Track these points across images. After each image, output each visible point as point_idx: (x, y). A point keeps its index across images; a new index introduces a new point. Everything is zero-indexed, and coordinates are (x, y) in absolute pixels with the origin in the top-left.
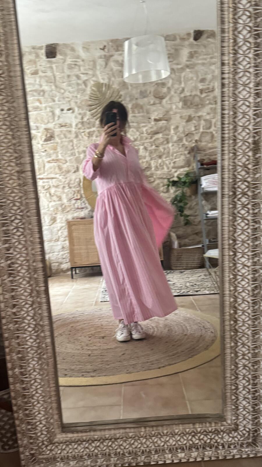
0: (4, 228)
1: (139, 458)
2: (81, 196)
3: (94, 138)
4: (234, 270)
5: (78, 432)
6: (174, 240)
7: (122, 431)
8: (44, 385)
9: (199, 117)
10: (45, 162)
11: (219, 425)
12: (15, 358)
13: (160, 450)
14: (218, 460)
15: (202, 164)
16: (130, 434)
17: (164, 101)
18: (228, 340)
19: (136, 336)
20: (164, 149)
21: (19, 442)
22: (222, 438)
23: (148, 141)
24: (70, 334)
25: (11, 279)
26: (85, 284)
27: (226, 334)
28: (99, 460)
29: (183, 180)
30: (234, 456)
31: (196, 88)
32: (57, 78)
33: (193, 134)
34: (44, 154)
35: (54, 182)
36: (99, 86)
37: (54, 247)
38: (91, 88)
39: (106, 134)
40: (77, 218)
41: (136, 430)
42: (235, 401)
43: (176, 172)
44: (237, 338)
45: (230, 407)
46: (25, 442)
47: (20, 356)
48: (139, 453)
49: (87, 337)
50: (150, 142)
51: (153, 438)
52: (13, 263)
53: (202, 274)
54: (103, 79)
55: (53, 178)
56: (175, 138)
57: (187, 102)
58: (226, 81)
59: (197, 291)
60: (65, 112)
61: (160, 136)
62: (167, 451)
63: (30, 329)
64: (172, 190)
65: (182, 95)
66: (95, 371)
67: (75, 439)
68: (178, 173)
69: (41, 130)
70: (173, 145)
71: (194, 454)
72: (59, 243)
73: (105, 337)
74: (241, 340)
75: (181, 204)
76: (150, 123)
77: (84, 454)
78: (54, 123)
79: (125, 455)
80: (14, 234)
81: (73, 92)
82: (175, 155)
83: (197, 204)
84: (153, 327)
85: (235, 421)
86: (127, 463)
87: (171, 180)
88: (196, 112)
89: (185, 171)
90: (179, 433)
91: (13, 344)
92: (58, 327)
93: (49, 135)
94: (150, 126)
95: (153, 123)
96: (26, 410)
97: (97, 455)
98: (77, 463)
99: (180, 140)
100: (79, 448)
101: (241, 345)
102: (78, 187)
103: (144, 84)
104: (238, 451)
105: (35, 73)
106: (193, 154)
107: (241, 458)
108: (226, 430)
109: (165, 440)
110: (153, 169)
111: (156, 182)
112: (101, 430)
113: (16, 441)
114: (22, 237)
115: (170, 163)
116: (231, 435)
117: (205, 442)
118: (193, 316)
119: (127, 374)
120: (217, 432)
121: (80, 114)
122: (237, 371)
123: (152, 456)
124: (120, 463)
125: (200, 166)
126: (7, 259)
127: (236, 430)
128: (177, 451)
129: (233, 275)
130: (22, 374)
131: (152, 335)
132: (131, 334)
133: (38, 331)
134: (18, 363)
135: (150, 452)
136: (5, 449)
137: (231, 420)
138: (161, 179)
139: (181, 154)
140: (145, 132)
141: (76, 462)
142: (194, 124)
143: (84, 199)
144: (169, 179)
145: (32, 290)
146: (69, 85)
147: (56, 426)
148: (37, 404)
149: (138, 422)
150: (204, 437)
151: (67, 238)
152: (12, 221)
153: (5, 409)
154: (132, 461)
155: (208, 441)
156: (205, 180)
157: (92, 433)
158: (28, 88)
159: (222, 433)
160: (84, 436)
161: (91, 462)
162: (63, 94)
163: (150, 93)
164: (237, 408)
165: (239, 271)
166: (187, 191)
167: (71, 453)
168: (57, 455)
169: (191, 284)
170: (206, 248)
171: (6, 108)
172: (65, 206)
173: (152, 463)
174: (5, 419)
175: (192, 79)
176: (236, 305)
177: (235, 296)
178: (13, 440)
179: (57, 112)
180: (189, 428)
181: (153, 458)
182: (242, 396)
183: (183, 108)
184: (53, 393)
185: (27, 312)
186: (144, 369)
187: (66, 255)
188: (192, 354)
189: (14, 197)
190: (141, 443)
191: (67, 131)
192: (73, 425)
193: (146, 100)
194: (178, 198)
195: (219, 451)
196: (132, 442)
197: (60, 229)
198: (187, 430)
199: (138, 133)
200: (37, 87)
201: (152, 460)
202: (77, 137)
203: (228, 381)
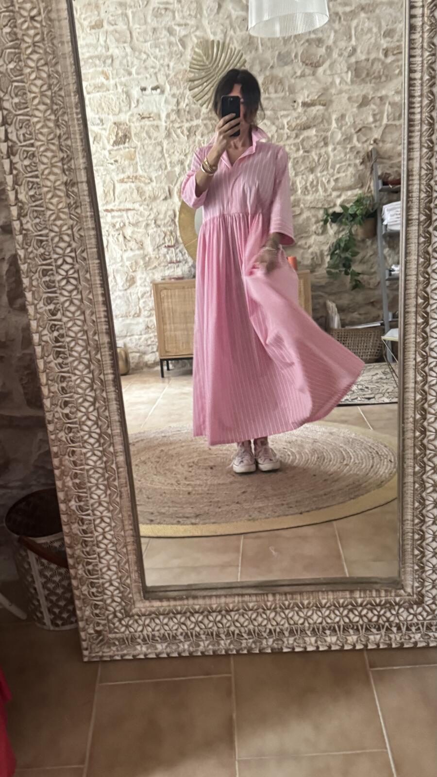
0: (47, 278)
1: (264, 642)
2: (177, 241)
3: (199, 137)
4: (423, 348)
5: (168, 599)
6: (333, 315)
7: (236, 599)
8: (115, 527)
9: (381, 98)
10: (116, 182)
11: (393, 594)
12: (70, 484)
13: (297, 631)
14: (389, 648)
15: (385, 183)
16: (251, 605)
17: (320, 70)
18: (410, 462)
19: (265, 466)
20: (320, 156)
21: (78, 612)
22: (398, 615)
23: (291, 141)
24: (158, 462)
25: (60, 360)
26: (184, 386)
27: (407, 452)
28: (202, 643)
29: (350, 212)
30: (416, 643)
31: (377, 46)
32: (135, 35)
33: (370, 129)
34: (113, 167)
35: (131, 216)
36: (206, 45)
37: (132, 327)
38: (193, 48)
39: (220, 134)
40: (170, 279)
41: (259, 598)
42: (419, 557)
43: (339, 196)
44: (425, 459)
45: (410, 567)
46: (87, 613)
47: (77, 481)
48: (265, 635)
49: (186, 466)
50: (295, 145)
51: (287, 612)
52: (62, 336)
53: (379, 371)
54: (214, 34)
55: (128, 210)
56: (339, 137)
57: (360, 73)
58: (418, 22)
59: (369, 399)
60: (149, 91)
61: (313, 132)
62: (309, 633)
63: (92, 441)
64: (332, 229)
65: (353, 60)
66: (197, 516)
67: (164, 610)
68: (343, 198)
69: (109, 125)
70: (334, 149)
71: (352, 638)
72: (141, 320)
73: (215, 466)
74: (432, 462)
75: (348, 255)
76: (295, 109)
77: (179, 634)
78: (130, 113)
79: (242, 636)
80: (62, 288)
81: (163, 57)
82: (338, 166)
83: (375, 253)
84: (292, 453)
85: (419, 589)
86: (245, 648)
87: (331, 211)
88: (376, 90)
89: (356, 195)
90: (328, 604)
91: (66, 463)
92: (139, 452)
93: (120, 134)
94: (295, 114)
95: (300, 109)
96: (88, 563)
97: (198, 635)
98: (167, 647)
99: (348, 139)
100: (171, 624)
101: (431, 470)
102: (170, 226)
103: (286, 41)
104: (422, 636)
105: (98, 25)
106: (369, 164)
107: (427, 647)
108: (404, 603)
109: (306, 615)
110: (299, 191)
111: (304, 216)
112: (204, 597)
113: (73, 613)
114: (75, 293)
115: (329, 182)
116: (411, 611)
117: (370, 621)
118: (361, 436)
119: (249, 522)
120: (389, 606)
121: (174, 96)
122: (424, 512)
123: (285, 640)
124: (234, 648)
125: (380, 187)
126: (53, 328)
127: (420, 603)
128: (325, 633)
129: (422, 356)
130: (81, 508)
131: (290, 465)
132: (257, 463)
133: (104, 444)
134: (74, 492)
135: (282, 632)
136: (57, 625)
137: (412, 587)
138: (313, 211)
139: (349, 165)
140: (286, 126)
141: (166, 644)
142: (374, 110)
143: (181, 246)
144: (326, 210)
145: (93, 380)
146: (156, 46)
147: (134, 590)
148: (105, 555)
149: (262, 586)
150: (367, 613)
151: (154, 312)
152: (59, 267)
153: (55, 563)
154: (253, 646)
155: (375, 619)
156: (389, 210)
157: (191, 602)
158: (84, 53)
159: (397, 608)
160: (179, 605)
161: (189, 646)
162: (145, 61)
163: (296, 56)
164: (422, 569)
165: (431, 350)
166: (358, 230)
167: (158, 631)
168: (137, 634)
169: (360, 387)
170: (387, 327)
171: (44, 75)
172: (150, 259)
173: (285, 650)
174: (57, 579)
175: (370, 30)
176: (426, 406)
177: (424, 391)
178: (68, 611)
179: (135, 92)
180: (343, 597)
181: (286, 642)
182: (432, 550)
183: (352, 82)
184: (130, 539)
185: (87, 414)
186: (277, 514)
187: (152, 339)
188: (357, 493)
189: (61, 226)
190: (268, 619)
191: (152, 126)
192: (162, 589)
193: (288, 69)
194: (342, 245)
195: (392, 636)
196: (254, 616)
197: (142, 297)
198: (341, 601)
199: (274, 128)
200: (101, 50)
201: (285, 645)
202: (168, 135)
203: (408, 527)
